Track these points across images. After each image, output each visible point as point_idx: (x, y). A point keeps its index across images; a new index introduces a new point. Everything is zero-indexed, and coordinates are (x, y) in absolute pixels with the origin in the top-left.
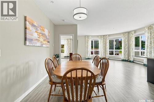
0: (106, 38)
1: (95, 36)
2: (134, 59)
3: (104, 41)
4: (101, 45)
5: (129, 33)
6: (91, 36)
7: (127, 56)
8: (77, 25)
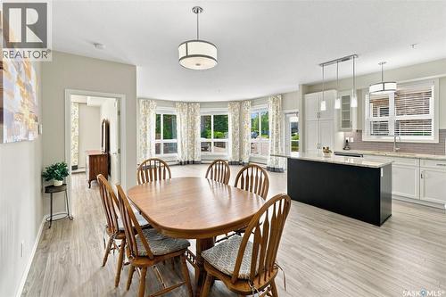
0: (195, 111)
1: (166, 101)
2: (250, 158)
3: (188, 118)
4: (181, 127)
5: (241, 102)
6: (156, 100)
7: (238, 154)
8: (135, 67)
